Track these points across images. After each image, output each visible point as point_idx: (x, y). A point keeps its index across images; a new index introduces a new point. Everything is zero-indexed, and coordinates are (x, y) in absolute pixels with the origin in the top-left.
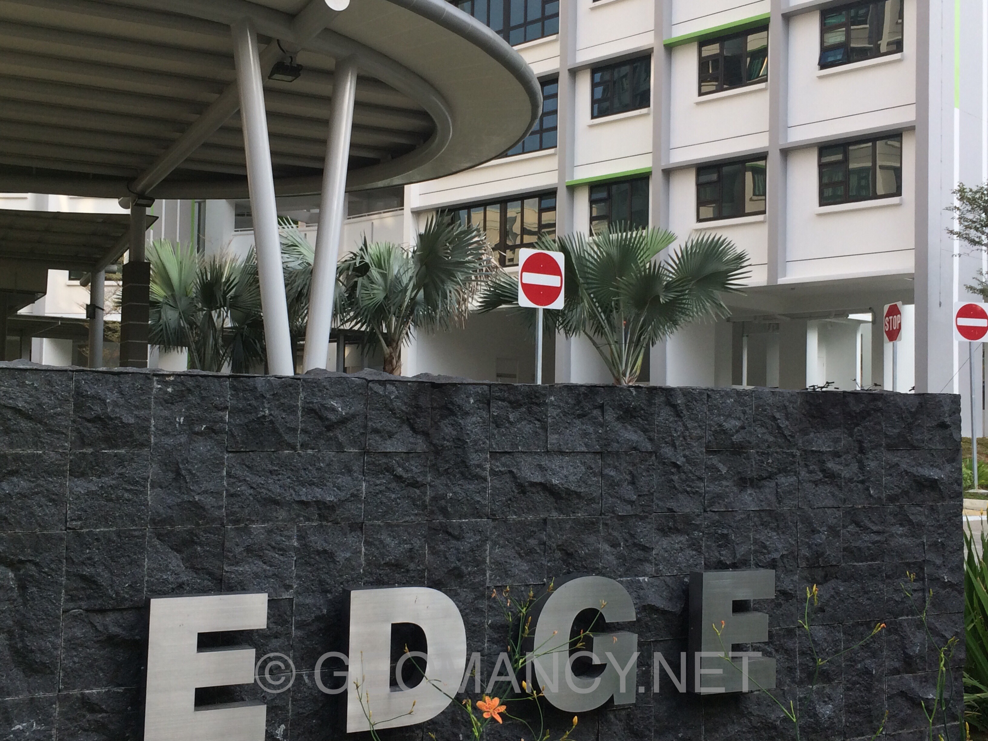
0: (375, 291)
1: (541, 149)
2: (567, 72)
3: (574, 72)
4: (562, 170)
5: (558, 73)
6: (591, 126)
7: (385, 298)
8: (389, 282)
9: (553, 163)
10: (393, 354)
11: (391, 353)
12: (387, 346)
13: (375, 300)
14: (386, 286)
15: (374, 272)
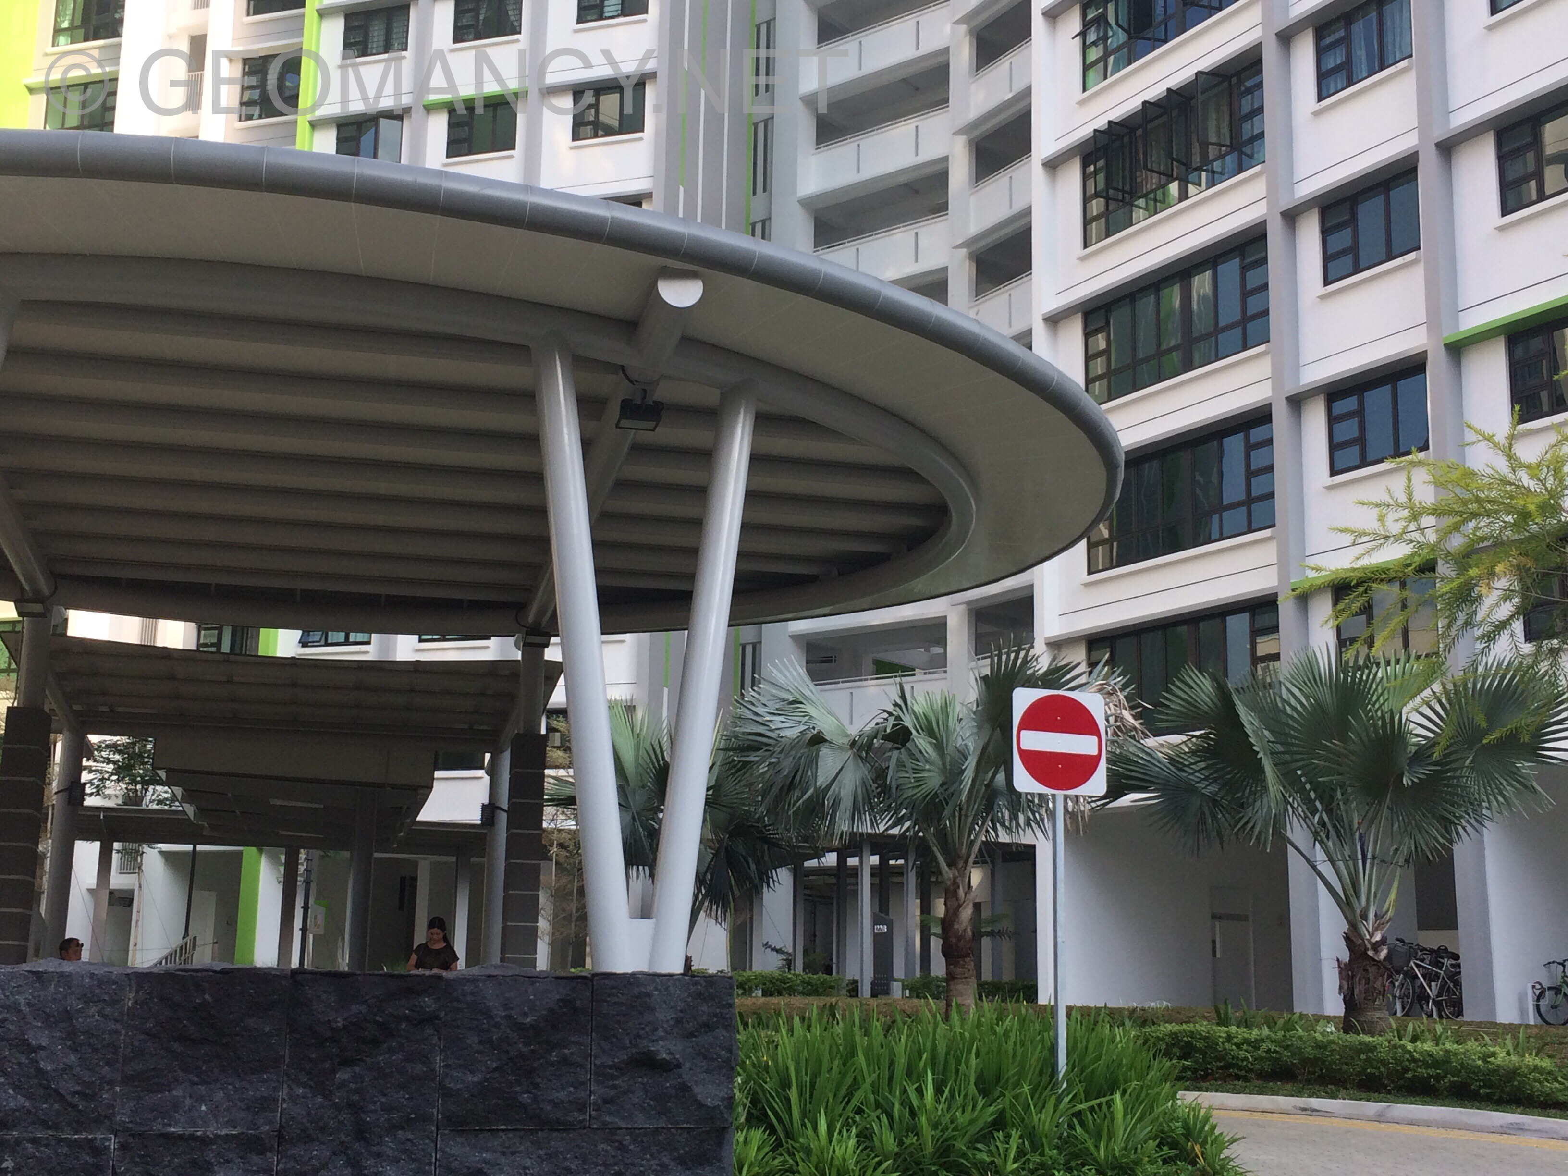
0: (926, 774)
1: (1250, 530)
2: (1284, 402)
3: (1297, 402)
4: (1283, 565)
5: (1270, 404)
6: (1330, 488)
7: (942, 785)
8: (948, 759)
9: (1268, 553)
10: (959, 880)
11: (955, 878)
12: (949, 865)
13: (925, 789)
14: (944, 764)
15: (922, 742)
